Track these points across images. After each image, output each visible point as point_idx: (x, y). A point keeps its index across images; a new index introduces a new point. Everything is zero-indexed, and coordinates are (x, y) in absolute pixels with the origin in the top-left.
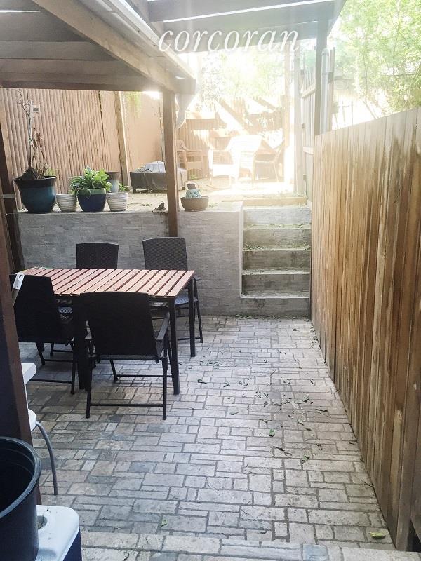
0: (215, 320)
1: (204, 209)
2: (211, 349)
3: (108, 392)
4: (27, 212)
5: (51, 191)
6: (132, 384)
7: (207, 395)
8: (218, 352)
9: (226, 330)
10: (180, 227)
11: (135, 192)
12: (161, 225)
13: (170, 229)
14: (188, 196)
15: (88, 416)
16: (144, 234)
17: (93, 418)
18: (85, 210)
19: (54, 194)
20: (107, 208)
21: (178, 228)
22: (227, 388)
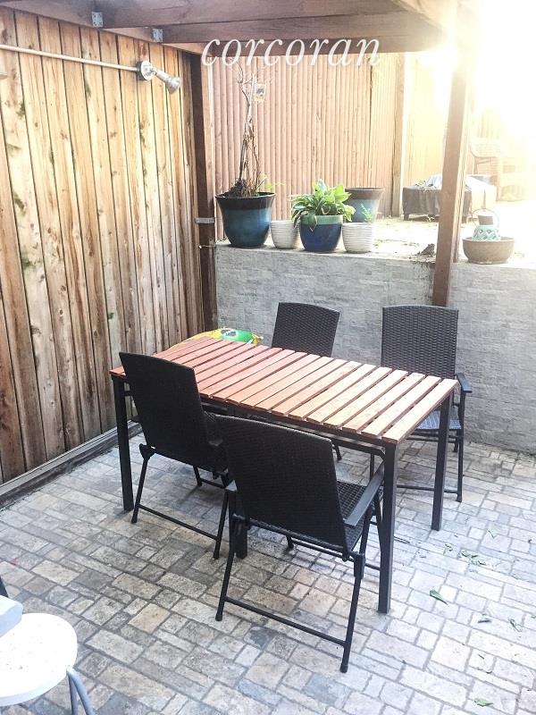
0: (495, 456)
1: (503, 260)
2: (473, 521)
3: (270, 570)
4: (229, 246)
5: (264, 216)
6: (313, 563)
7: (439, 634)
8: (486, 530)
9: (510, 482)
10: (454, 289)
11: (406, 218)
12: (421, 283)
13: (434, 292)
14: (476, 235)
15: (219, 618)
16: (391, 294)
17: (228, 623)
18: (308, 249)
19: (268, 219)
20: (340, 246)
21: (450, 291)
22: (485, 626)
